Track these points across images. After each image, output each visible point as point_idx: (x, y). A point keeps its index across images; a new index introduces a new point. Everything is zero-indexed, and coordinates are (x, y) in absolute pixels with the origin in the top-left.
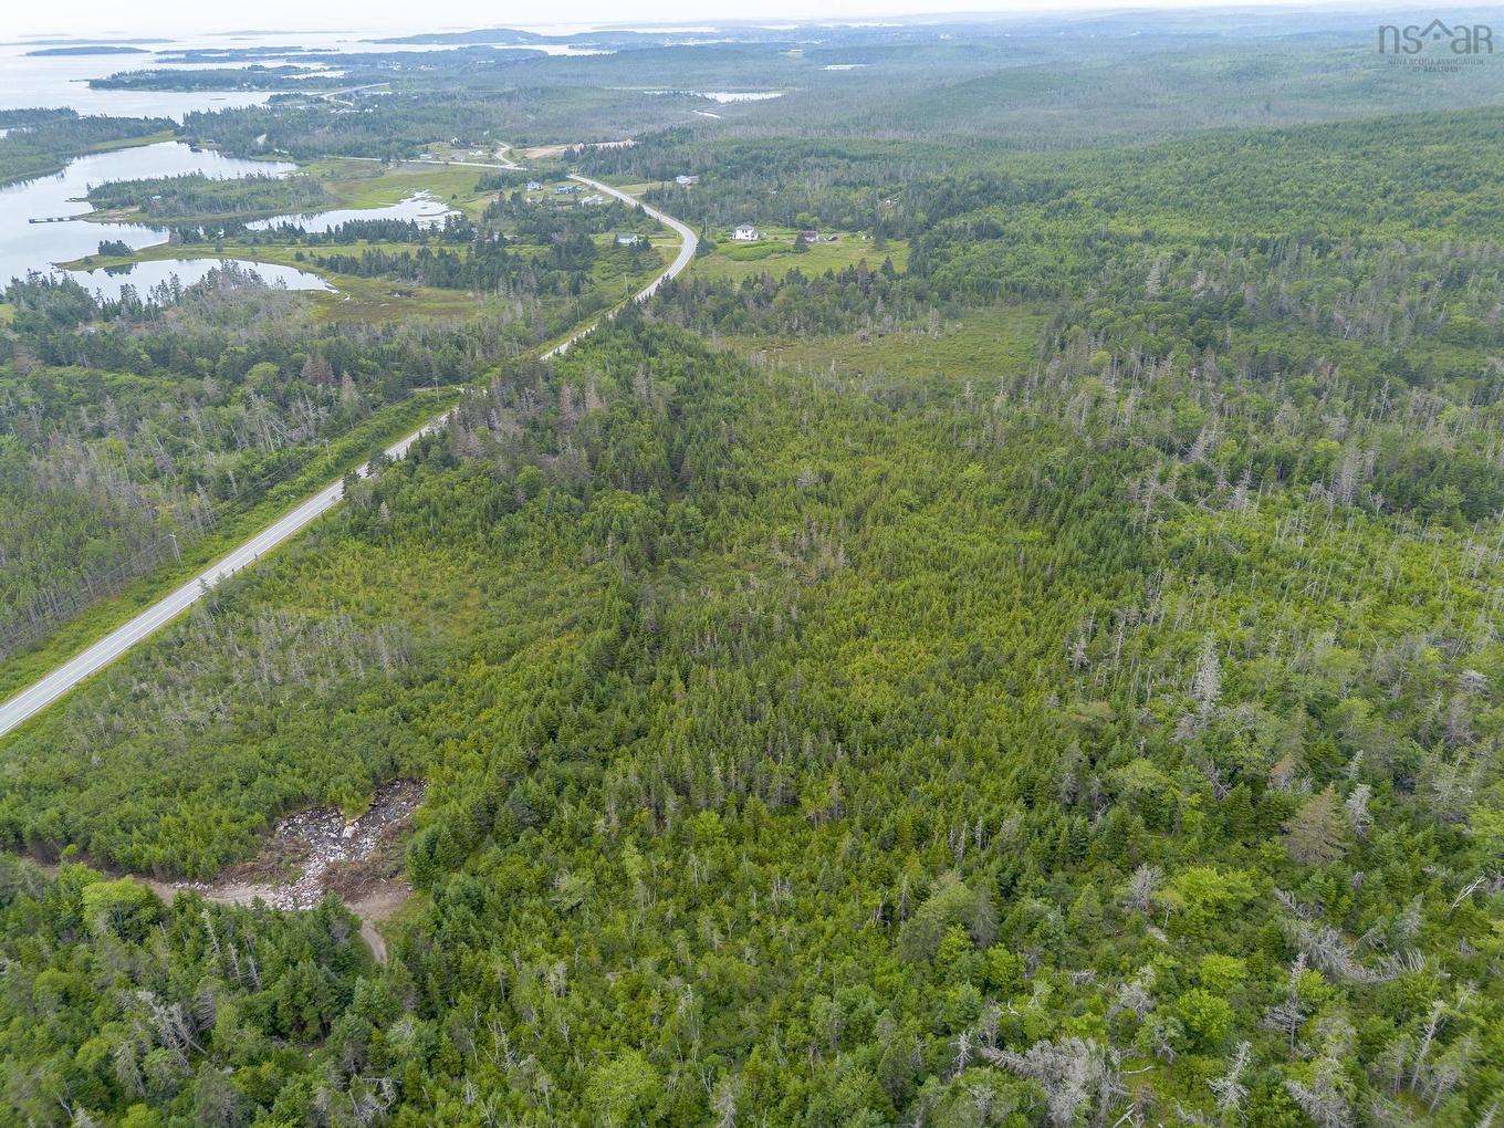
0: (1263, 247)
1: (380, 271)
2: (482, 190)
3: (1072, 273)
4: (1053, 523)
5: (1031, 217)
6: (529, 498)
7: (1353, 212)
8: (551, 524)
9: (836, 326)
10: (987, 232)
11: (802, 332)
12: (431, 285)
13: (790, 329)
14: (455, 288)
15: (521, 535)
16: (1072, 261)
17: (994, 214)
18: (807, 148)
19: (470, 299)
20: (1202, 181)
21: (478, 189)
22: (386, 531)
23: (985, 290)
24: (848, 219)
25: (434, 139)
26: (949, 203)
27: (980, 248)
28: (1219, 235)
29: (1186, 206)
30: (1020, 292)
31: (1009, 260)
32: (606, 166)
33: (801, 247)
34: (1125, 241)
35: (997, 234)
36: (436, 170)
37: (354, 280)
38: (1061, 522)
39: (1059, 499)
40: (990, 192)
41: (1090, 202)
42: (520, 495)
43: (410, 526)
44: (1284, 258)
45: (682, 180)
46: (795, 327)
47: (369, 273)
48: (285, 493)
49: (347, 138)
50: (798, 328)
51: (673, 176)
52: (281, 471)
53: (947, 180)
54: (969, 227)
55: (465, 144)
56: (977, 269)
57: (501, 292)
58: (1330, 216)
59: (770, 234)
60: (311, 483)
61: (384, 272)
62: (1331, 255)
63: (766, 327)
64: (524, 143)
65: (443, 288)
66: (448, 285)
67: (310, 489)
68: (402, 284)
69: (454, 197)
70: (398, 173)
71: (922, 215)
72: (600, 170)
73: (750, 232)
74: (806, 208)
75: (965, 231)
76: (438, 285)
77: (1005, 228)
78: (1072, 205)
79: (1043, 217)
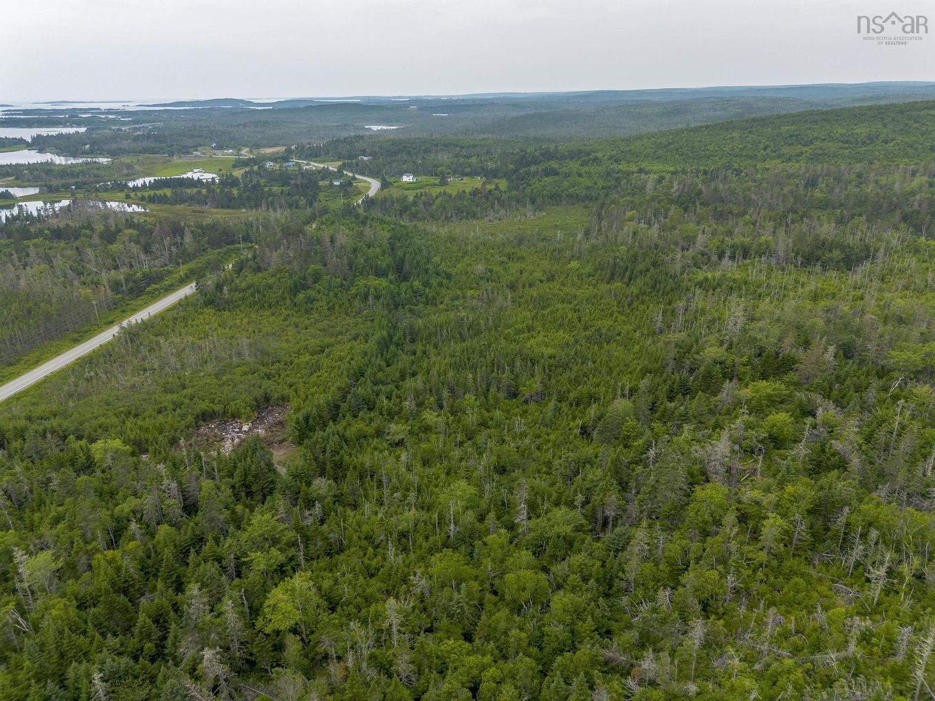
0: (705, 173)
1: (183, 201)
2: (237, 167)
3: (602, 189)
4: (626, 280)
5: (574, 165)
6: (315, 283)
7: (750, 157)
8: (331, 294)
9: (474, 216)
10: (549, 172)
11: (454, 219)
12: (217, 207)
13: (447, 218)
14: (233, 208)
15: (314, 300)
16: (601, 183)
17: (554, 164)
18: (435, 142)
19: (243, 213)
20: (665, 147)
21: (234, 166)
22: (227, 302)
23: (556, 198)
24: (468, 170)
25: (200, 145)
26: (524, 161)
27: (549, 180)
28: (680, 169)
29: (658, 158)
30: (575, 199)
31: (566, 184)
32: (314, 154)
33: (443, 183)
34: (629, 173)
35: (557, 174)
36: (205, 160)
37: (165, 207)
38: (630, 279)
39: (627, 269)
40: (548, 155)
41: (605, 158)
42: (310, 281)
43: (243, 299)
44: (717, 177)
45: (363, 158)
46: (449, 216)
47: (176, 202)
48: (156, 290)
49: (144, 144)
50: (451, 217)
51: (356, 156)
52: (151, 279)
53: (522, 151)
54: (540, 170)
55: (220, 147)
56: (549, 188)
57: (264, 208)
58: (738, 159)
59: (423, 179)
60: (172, 285)
61: (185, 201)
62: (743, 174)
63: (432, 217)
64: (258, 146)
65: (225, 208)
66: (228, 207)
67: (171, 289)
68: (198, 208)
69: (220, 170)
70: (180, 161)
71: (511, 167)
72: (310, 155)
73: (411, 177)
74: (442, 165)
75: (537, 172)
76: (222, 207)
77: (559, 171)
78: (596, 159)
79: (581, 165)
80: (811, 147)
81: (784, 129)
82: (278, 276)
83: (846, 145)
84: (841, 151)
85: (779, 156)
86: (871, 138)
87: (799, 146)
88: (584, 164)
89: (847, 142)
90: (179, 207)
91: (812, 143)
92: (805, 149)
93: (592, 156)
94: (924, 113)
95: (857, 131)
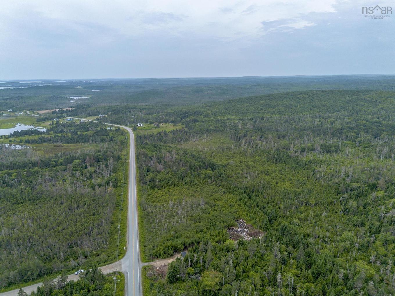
0: (252, 119)
2: (39, 121)
11: (182, 142)
12: (66, 143)
13: (178, 141)
14: (74, 143)
18: (127, 107)
19: (82, 145)
23: (208, 131)
28: (241, 118)
31: (206, 125)
32: (73, 114)
34: (225, 120)
35: (198, 121)
37: (38, 145)
40: (187, 113)
41: (210, 114)
45: (101, 115)
47: (42, 142)
48: (122, 185)
50: (180, 141)
51: (98, 115)
55: (14, 111)
56: (202, 127)
57: (90, 143)
62: (265, 120)
64: (33, 110)
66: (71, 143)
73: (141, 125)
74: (150, 119)
75: (191, 121)
76: (68, 143)
77: (198, 119)
78: (207, 115)
79: (204, 117)
81: (262, 102)
84: (286, 110)
86: (291, 106)
87: (272, 109)
88: (205, 116)
89: (285, 107)
90: (45, 144)
91: (275, 107)
92: (274, 110)
93: (205, 113)
94: (299, 96)
95: (285, 103)
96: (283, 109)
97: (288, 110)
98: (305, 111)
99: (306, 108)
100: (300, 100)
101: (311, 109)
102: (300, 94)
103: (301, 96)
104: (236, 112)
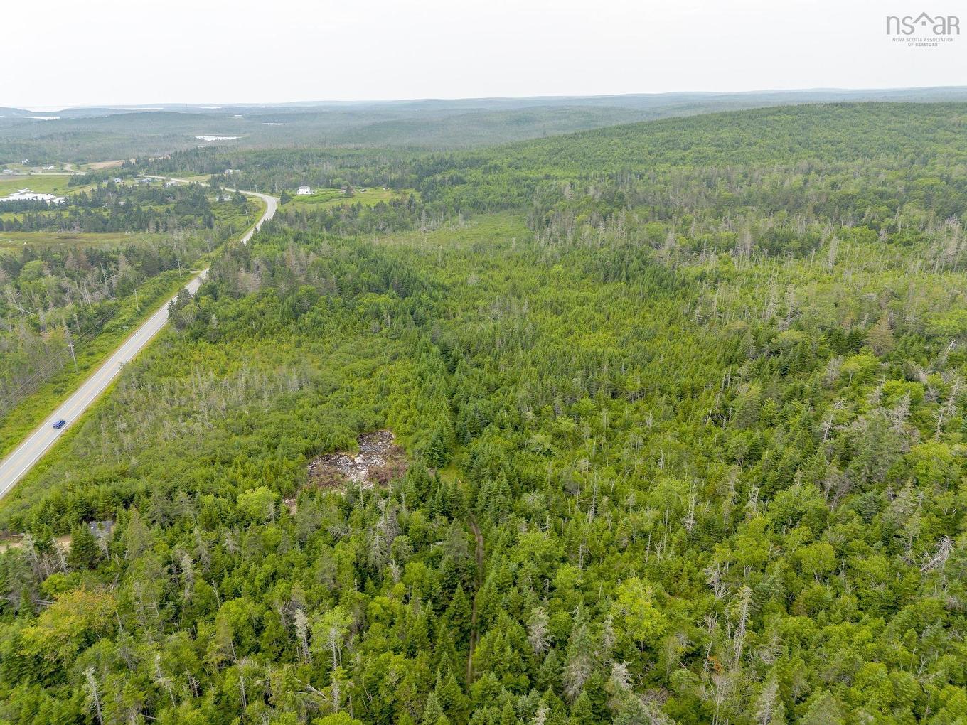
0: (610, 177)
1: (41, 226)
2: (75, 185)
3: (518, 196)
5: (476, 174)
6: (312, 304)
7: (642, 162)
8: (337, 315)
9: (406, 227)
10: (457, 181)
11: (387, 231)
12: (89, 232)
13: (378, 229)
14: (111, 231)
15: (320, 323)
16: (514, 191)
17: (457, 173)
18: (305, 153)
19: (128, 237)
21: (70, 185)
22: (221, 333)
23: (477, 206)
24: (368, 180)
25: (6, 162)
26: (425, 171)
27: (460, 188)
28: (584, 174)
29: (556, 164)
30: (498, 207)
31: (479, 192)
32: (168, 168)
33: (349, 195)
34: (538, 180)
35: (464, 182)
36: (25, 178)
40: (443, 165)
41: (505, 165)
42: (306, 303)
43: (237, 328)
44: (622, 181)
45: (230, 172)
46: (381, 228)
47: (32, 228)
48: (117, 326)
50: (384, 229)
51: (222, 170)
53: (414, 160)
54: (447, 179)
55: (35, 164)
56: (465, 197)
57: (152, 230)
59: (322, 191)
60: (132, 320)
62: (646, 177)
63: (362, 230)
64: (83, 161)
65: (101, 232)
66: (104, 230)
67: (132, 324)
68: (63, 234)
71: (414, 176)
72: (163, 170)
73: (308, 190)
74: (337, 177)
75: (444, 181)
76: (96, 231)
77: (466, 179)
78: (496, 167)
79: (484, 173)
80: (690, 151)
81: (659, 135)
82: (265, 300)
83: (720, 149)
84: (718, 154)
85: (667, 160)
86: (737, 143)
87: (680, 151)
88: (487, 171)
89: (719, 146)
91: (690, 148)
92: (686, 153)
93: (490, 163)
94: (769, 118)
95: (722, 136)
96: (710, 151)
97: (723, 154)
98: (773, 154)
99: (778, 147)
100: (769, 129)
101: (791, 150)
102: (773, 114)
103: (776, 118)
104: (576, 161)
